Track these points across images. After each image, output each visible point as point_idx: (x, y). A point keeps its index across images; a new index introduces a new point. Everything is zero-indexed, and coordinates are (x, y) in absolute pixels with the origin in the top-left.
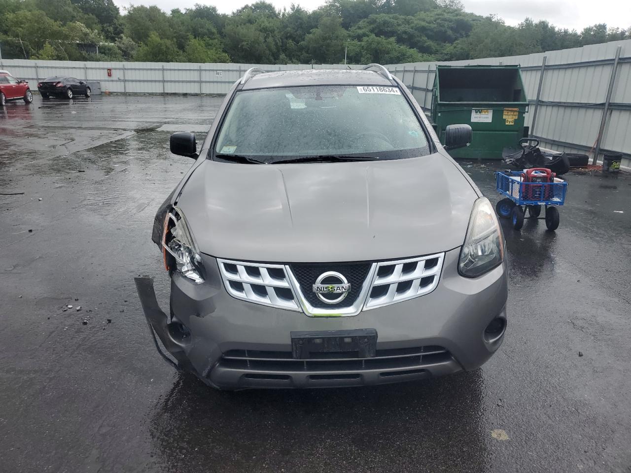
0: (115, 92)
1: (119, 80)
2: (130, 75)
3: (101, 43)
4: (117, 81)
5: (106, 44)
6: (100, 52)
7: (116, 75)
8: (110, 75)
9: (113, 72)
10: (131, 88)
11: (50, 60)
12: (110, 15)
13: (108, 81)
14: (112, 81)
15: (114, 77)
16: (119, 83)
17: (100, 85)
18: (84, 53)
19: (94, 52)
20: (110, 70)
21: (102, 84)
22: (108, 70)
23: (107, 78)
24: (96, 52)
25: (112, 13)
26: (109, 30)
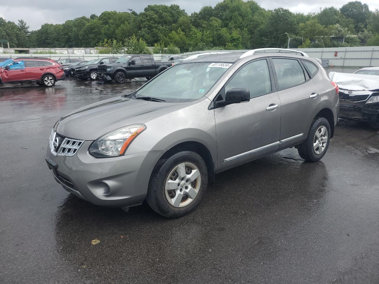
0: (337, 66)
1: (341, 58)
2: (348, 55)
3: (347, 36)
4: (339, 59)
5: (351, 36)
6: (345, 42)
7: (340, 55)
8: (336, 55)
9: (338, 54)
10: (348, 63)
11: (307, 48)
12: (365, 17)
13: (334, 59)
14: (337, 59)
15: (338, 57)
16: (341, 60)
17: (328, 62)
18: (335, 42)
19: (341, 42)
20: (337, 52)
21: (330, 61)
22: (335, 52)
23: (334, 57)
24: (343, 41)
25: (366, 16)
26: (361, 26)
